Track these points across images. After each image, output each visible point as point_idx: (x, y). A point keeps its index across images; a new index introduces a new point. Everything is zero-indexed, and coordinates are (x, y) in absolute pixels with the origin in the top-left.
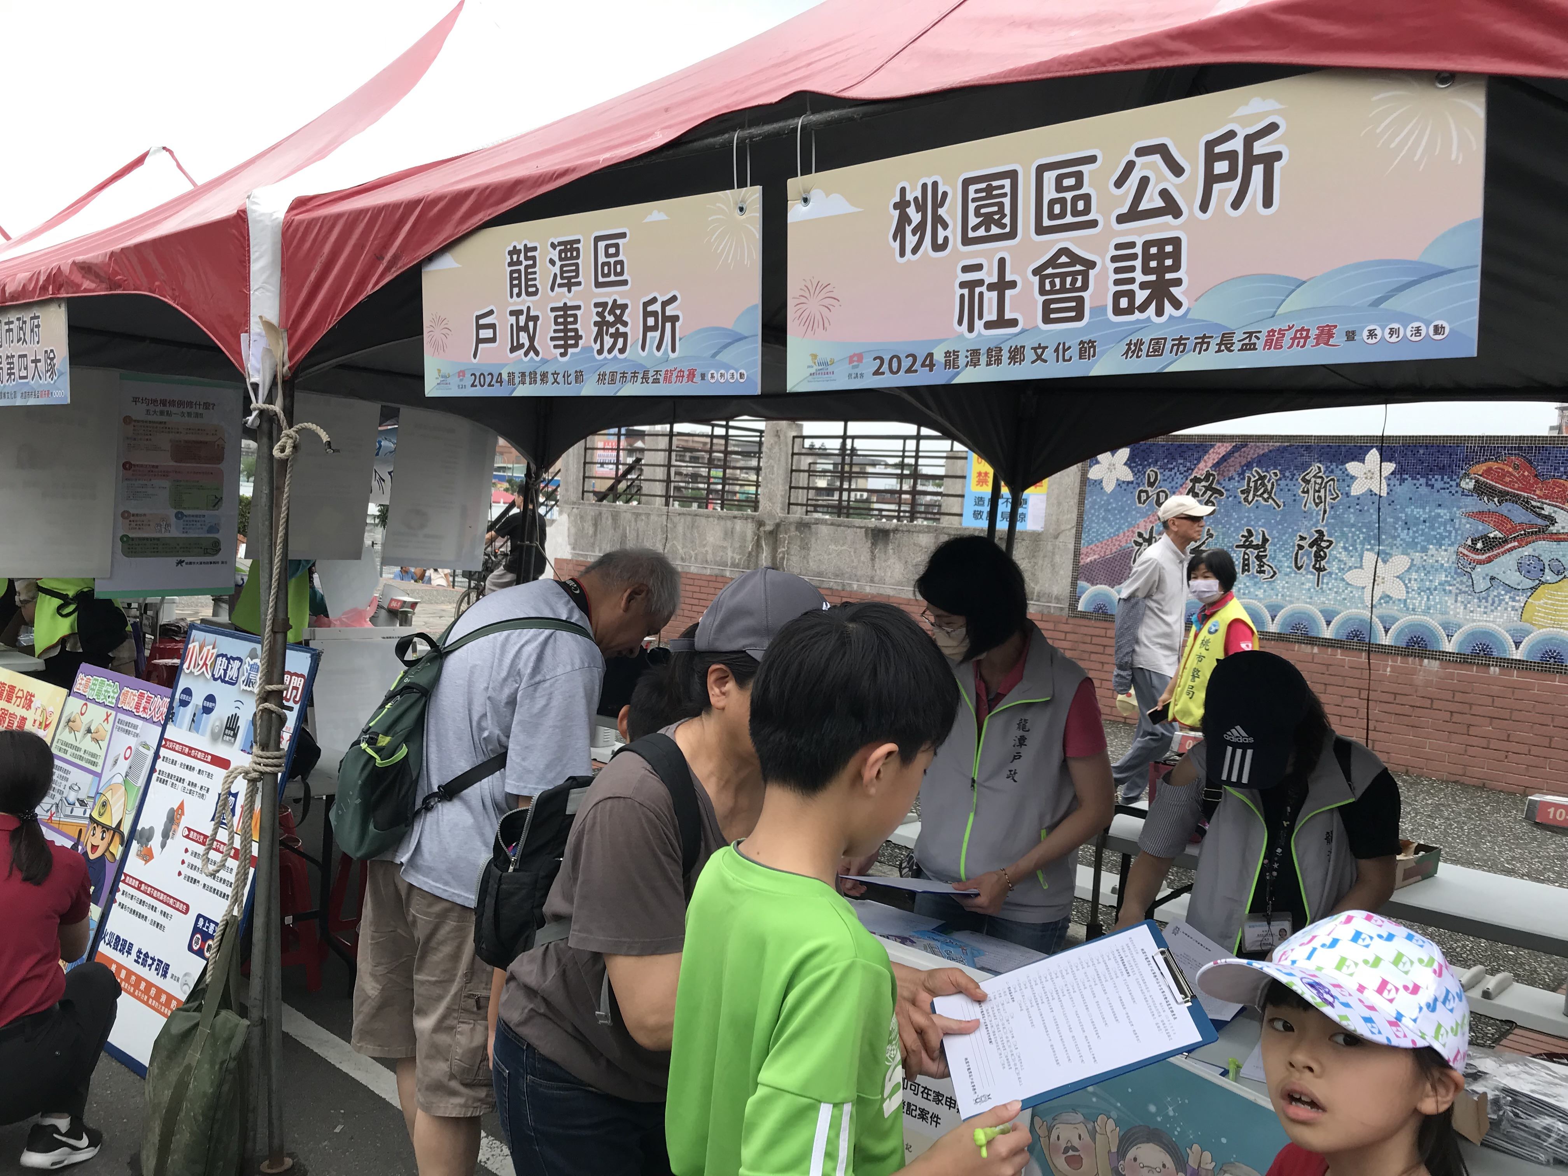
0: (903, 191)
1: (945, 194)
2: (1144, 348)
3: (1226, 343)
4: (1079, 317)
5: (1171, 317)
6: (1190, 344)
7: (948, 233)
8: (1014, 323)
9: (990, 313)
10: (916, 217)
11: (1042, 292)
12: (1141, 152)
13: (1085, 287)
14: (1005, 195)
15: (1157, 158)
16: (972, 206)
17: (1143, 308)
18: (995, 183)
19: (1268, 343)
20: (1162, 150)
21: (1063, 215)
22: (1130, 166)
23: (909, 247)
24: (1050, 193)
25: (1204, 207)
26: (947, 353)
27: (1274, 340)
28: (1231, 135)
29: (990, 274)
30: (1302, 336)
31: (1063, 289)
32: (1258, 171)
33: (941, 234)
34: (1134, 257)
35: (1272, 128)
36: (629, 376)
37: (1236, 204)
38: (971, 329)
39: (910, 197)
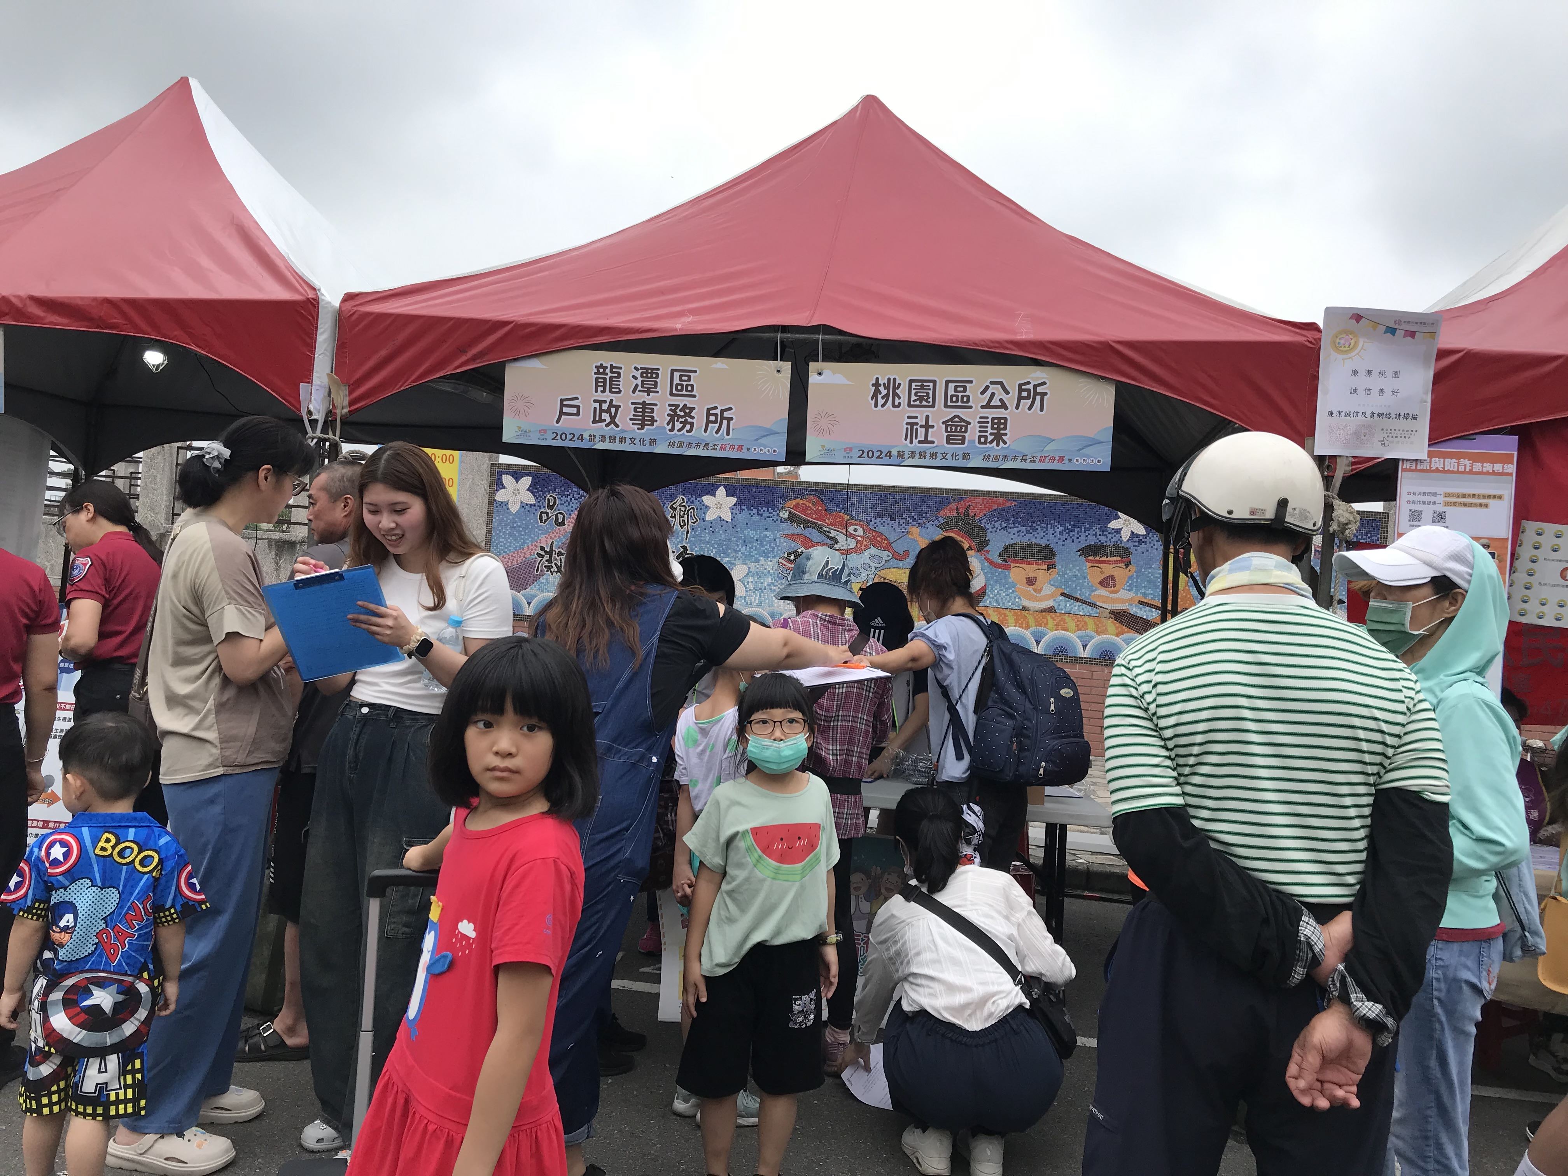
0: (877, 379)
1: (900, 384)
2: (991, 458)
3: (1024, 458)
4: (963, 443)
5: (1002, 447)
6: (1010, 458)
7: (900, 401)
8: (933, 442)
9: (921, 437)
10: (884, 392)
11: (946, 431)
12: (992, 383)
13: (966, 431)
14: (930, 389)
15: (999, 386)
16: (913, 392)
17: (991, 442)
18: (925, 384)
19: (1040, 461)
20: (1001, 383)
21: (957, 401)
22: (987, 388)
23: (880, 404)
24: (951, 392)
25: (1017, 408)
26: (899, 452)
27: (1042, 459)
28: (1028, 383)
29: (921, 420)
30: (1053, 459)
31: (956, 431)
32: (1038, 398)
33: (897, 401)
34: (988, 422)
35: (1044, 383)
36: (693, 445)
37: (1030, 408)
38: (911, 442)
39: (881, 382)
